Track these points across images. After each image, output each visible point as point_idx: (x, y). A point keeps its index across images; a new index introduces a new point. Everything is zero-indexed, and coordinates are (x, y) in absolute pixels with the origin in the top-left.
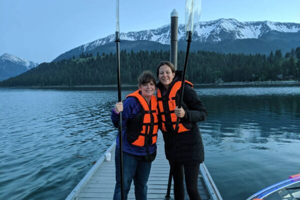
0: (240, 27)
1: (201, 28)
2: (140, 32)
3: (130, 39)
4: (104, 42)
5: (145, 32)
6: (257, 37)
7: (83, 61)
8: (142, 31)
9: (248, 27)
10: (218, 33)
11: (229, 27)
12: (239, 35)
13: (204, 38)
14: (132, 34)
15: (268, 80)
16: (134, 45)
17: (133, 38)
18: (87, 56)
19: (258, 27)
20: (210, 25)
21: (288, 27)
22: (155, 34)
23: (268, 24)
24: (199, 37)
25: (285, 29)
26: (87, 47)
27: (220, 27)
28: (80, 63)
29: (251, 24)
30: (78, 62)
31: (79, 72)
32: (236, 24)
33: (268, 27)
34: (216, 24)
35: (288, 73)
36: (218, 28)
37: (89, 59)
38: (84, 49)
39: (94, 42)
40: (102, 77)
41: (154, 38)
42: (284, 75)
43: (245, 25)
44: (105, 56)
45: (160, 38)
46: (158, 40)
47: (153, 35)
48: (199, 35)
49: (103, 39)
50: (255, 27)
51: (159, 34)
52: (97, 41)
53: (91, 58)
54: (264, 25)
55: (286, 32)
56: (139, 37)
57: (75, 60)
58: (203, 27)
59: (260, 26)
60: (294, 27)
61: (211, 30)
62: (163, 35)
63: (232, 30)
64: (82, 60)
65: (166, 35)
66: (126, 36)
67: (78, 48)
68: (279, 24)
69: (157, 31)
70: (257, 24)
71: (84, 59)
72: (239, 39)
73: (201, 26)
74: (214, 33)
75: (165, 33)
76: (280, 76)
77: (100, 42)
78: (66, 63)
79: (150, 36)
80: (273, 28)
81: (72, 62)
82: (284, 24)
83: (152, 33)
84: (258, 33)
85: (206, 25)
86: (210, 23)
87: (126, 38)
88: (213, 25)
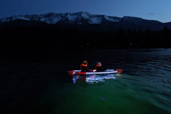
0: (91, 17)
1: (70, 16)
2: (33, 15)
3: (26, 19)
4: (9, 20)
5: (36, 16)
6: (100, 23)
8: (35, 15)
9: (95, 18)
10: (80, 19)
11: (85, 16)
12: (91, 21)
13: (72, 22)
14: (28, 16)
17: (28, 18)
19: (100, 18)
20: (75, 15)
21: (114, 19)
22: (43, 17)
23: (105, 17)
24: (69, 21)
25: (113, 20)
27: (81, 16)
29: (97, 16)
32: (89, 16)
33: (105, 18)
34: (79, 15)
36: (80, 17)
39: (1, 19)
41: (43, 20)
43: (94, 16)
45: (46, 20)
46: (45, 21)
47: (42, 17)
48: (70, 20)
49: (8, 18)
50: (99, 18)
51: (46, 17)
52: (3, 19)
54: (103, 17)
56: (33, 18)
58: (72, 16)
60: (117, 19)
61: (76, 17)
62: (48, 18)
63: (87, 18)
65: (50, 18)
66: (24, 17)
68: (110, 17)
69: (44, 15)
70: (100, 16)
72: (91, 24)
73: (71, 15)
74: (78, 20)
75: (49, 17)
77: (6, 20)
79: (40, 18)
80: (107, 19)
82: (113, 17)
83: (41, 16)
84: (100, 21)
85: (73, 14)
86: (75, 14)
87: (24, 18)
88: (77, 15)
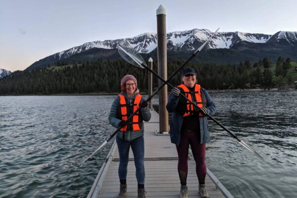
0: (213, 37)
1: (176, 37)
2: (116, 40)
3: (106, 47)
4: (80, 50)
5: (121, 41)
6: (228, 48)
7: (59, 69)
8: (118, 40)
9: (221, 38)
10: (193, 43)
11: (201, 36)
12: (212, 45)
13: (178, 48)
14: (108, 42)
15: (237, 88)
16: (110, 54)
17: (109, 46)
18: (63, 65)
19: (229, 37)
20: (184, 35)
21: (258, 38)
22: (131, 43)
23: (239, 35)
24: (173, 46)
25: (254, 40)
26: (63, 55)
27: (194, 37)
28: (56, 71)
29: (223, 35)
30: (54, 70)
31: (55, 80)
32: (209, 35)
33: (239, 38)
34: (190, 34)
35: (255, 82)
36: (192, 38)
37: (65, 67)
38: (59, 57)
39: (70, 49)
40: (79, 85)
42: (251, 84)
43: (218, 36)
44: (81, 65)
45: (137, 47)
46: (135, 48)
47: (129, 43)
48: (174, 44)
49: (79, 48)
50: (227, 37)
51: (136, 42)
52: (72, 49)
53: (67, 66)
54: (235, 36)
55: (255, 42)
56: (115, 45)
57: (50, 68)
58: (178, 37)
59: (231, 37)
60: (262, 38)
61: (186, 40)
62: (139, 43)
63: (205, 40)
64: (57, 68)
65: (142, 44)
66: (102, 44)
67: (53, 56)
68: (248, 35)
69: (133, 40)
70: (227, 35)
71: (60, 67)
72: (212, 49)
73: (176, 36)
74: (188, 43)
75: (141, 42)
76: (248, 85)
77: (76, 50)
78: (41, 71)
79: (126, 44)
80: (243, 38)
81: (47, 70)
82: (254, 35)
83: (128, 41)
84: (230, 43)
85: (181, 35)
86: (184, 33)
87: (102, 46)
88: (188, 35)
